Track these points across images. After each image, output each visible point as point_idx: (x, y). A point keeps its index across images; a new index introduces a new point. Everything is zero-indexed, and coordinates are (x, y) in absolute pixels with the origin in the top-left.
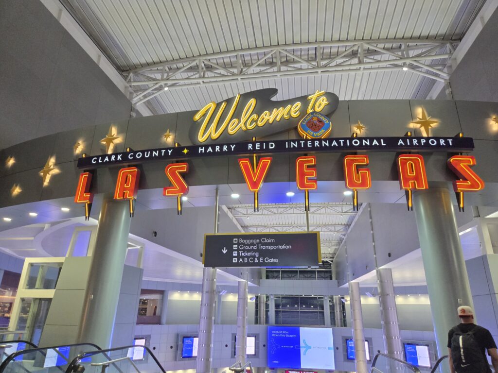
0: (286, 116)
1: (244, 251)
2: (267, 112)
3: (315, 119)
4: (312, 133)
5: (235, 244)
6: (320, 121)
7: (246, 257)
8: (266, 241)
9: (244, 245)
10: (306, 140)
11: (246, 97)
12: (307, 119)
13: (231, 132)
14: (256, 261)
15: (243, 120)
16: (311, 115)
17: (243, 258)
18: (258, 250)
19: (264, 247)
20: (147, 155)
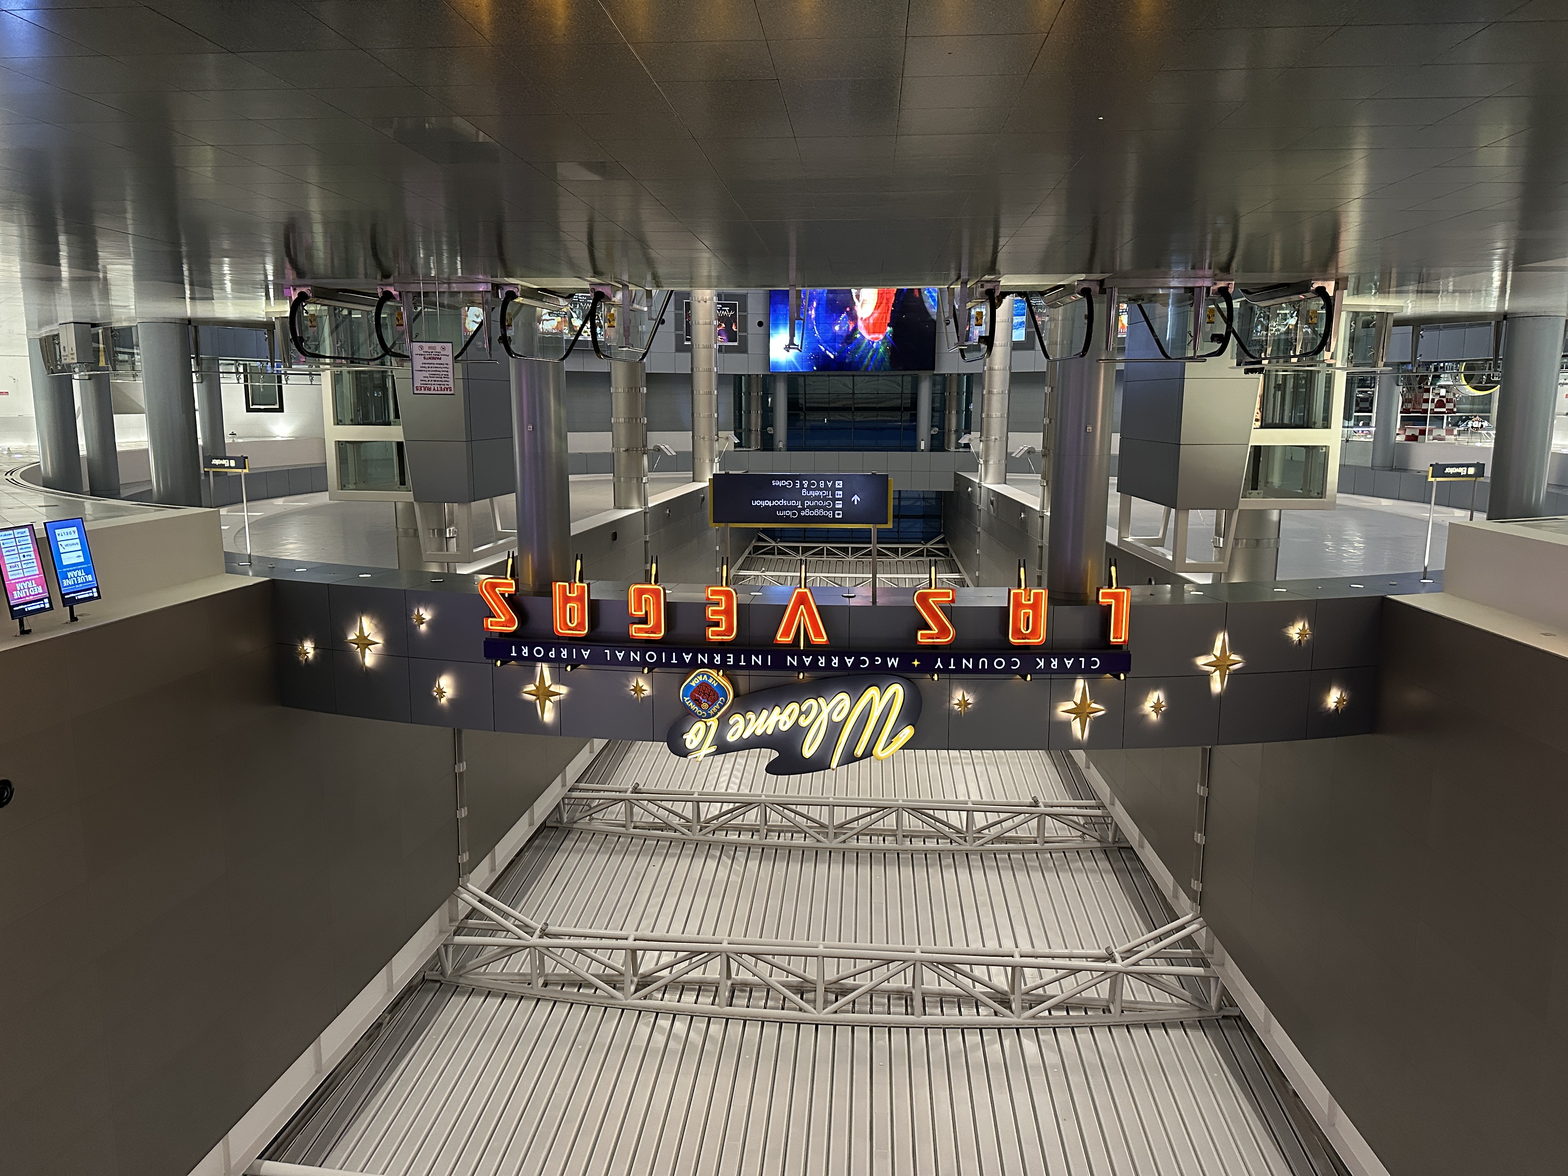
0: (751, 715)
1: (825, 499)
2: (784, 728)
3: (705, 706)
4: (710, 681)
5: (839, 509)
6: (697, 702)
7: (821, 490)
8: (790, 513)
11: (820, 763)
12: (717, 706)
13: (844, 696)
15: (824, 715)
16: (711, 712)
17: (826, 488)
20: (983, 662)
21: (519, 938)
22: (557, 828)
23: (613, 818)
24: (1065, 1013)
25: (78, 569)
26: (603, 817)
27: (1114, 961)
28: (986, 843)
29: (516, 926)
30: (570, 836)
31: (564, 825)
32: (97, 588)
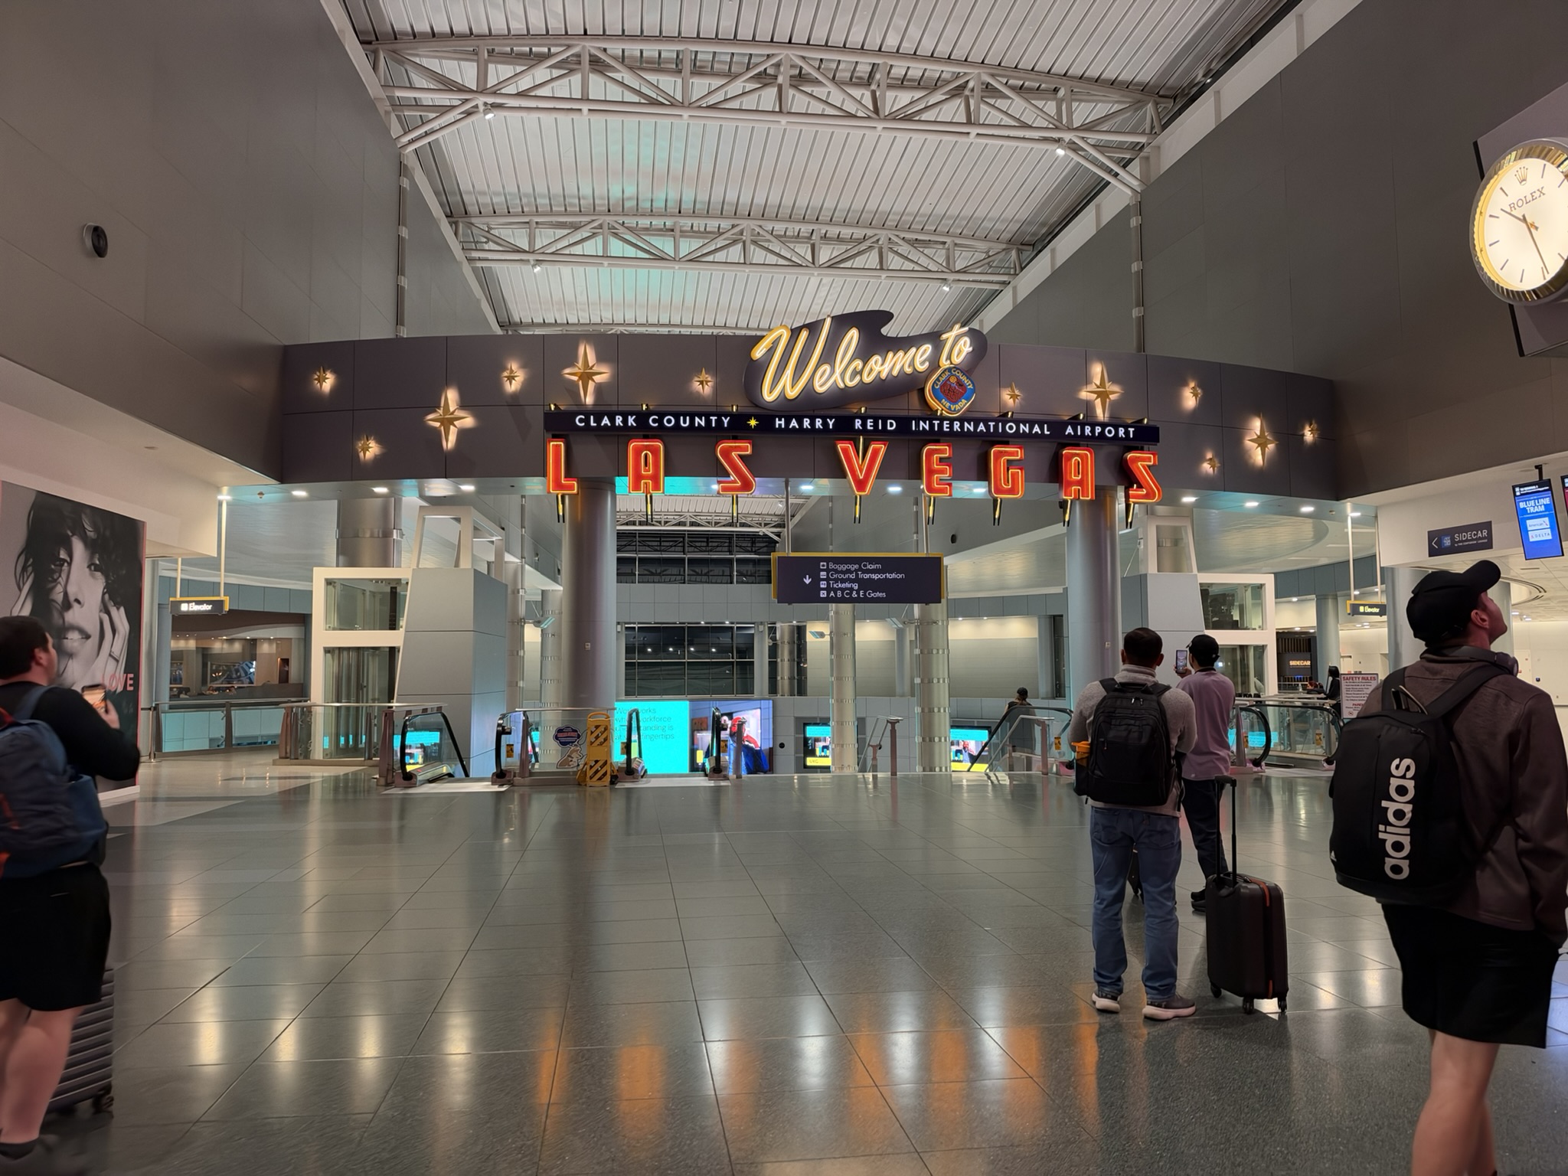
0: (908, 370)
1: (836, 580)
2: (877, 358)
3: (953, 380)
4: (948, 404)
5: (823, 570)
6: (960, 384)
7: (840, 589)
8: (869, 567)
9: (837, 571)
10: (942, 419)
11: (843, 322)
12: (942, 379)
13: (820, 389)
14: (854, 595)
15: (838, 371)
16: (947, 373)
17: (835, 590)
18: (856, 580)
19: (867, 576)
20: (685, 422)
21: (1083, 138)
22: (1022, 244)
23: (964, 253)
24: (534, 49)
25: (1533, 513)
26: (974, 254)
27: (485, 104)
28: (590, 222)
29: (1085, 150)
30: (1010, 236)
31: (1015, 247)
32: (1515, 495)
